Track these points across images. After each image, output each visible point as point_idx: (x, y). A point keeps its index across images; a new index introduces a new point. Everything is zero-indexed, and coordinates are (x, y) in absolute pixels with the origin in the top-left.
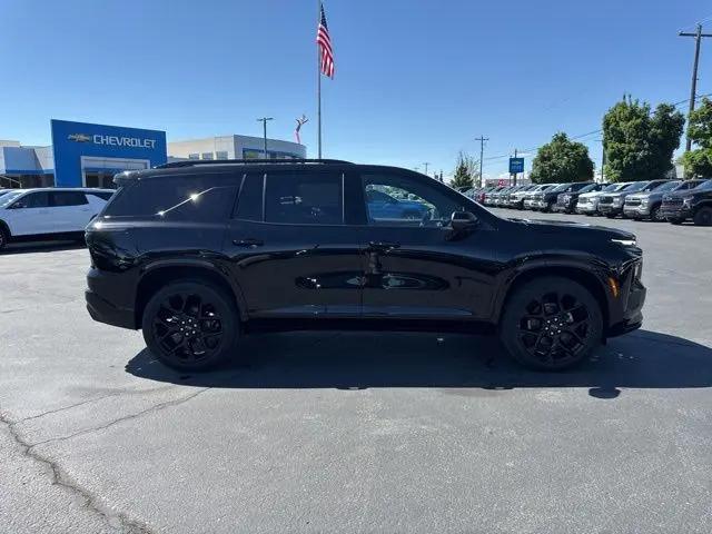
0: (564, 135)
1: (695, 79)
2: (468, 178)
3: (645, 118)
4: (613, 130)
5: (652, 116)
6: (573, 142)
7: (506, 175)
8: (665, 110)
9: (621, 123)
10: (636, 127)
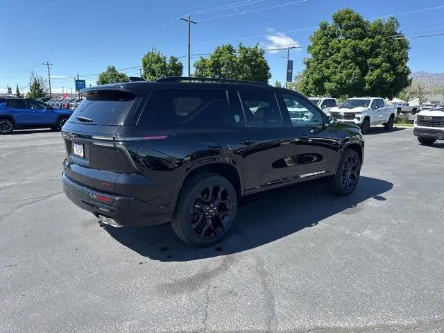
0: (114, 68)
1: (189, 46)
2: (41, 91)
3: (165, 63)
4: (149, 68)
5: (168, 62)
6: (120, 72)
7: (74, 92)
8: (174, 60)
9: (153, 64)
10: (161, 68)
